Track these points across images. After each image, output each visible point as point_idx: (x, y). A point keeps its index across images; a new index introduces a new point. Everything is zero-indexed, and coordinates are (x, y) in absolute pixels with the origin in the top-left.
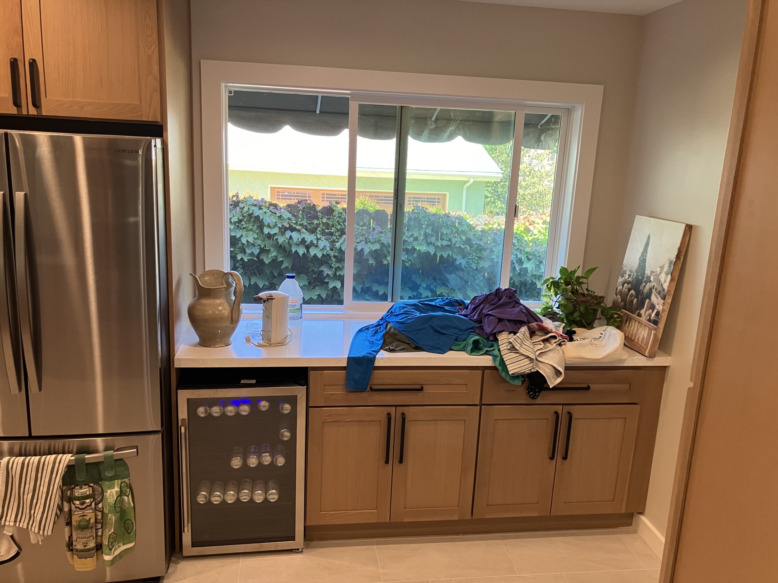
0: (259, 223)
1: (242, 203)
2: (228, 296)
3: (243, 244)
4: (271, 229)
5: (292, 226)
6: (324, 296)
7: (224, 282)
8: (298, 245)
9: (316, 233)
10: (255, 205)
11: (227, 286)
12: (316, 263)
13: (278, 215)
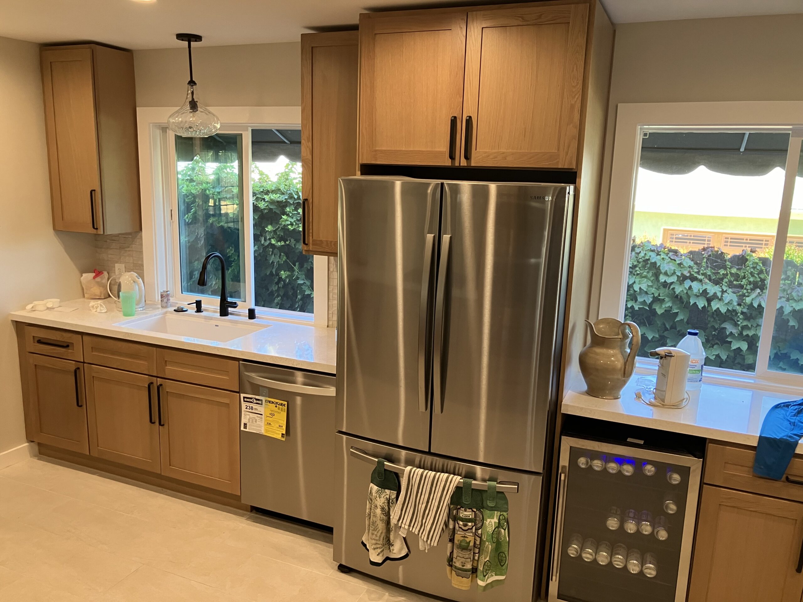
0: (656, 270)
1: (639, 248)
2: (622, 348)
3: (635, 291)
4: (668, 277)
5: (693, 275)
6: (724, 357)
7: (620, 332)
8: (698, 296)
9: (721, 285)
10: (653, 251)
11: (623, 336)
12: (717, 318)
13: (678, 262)
